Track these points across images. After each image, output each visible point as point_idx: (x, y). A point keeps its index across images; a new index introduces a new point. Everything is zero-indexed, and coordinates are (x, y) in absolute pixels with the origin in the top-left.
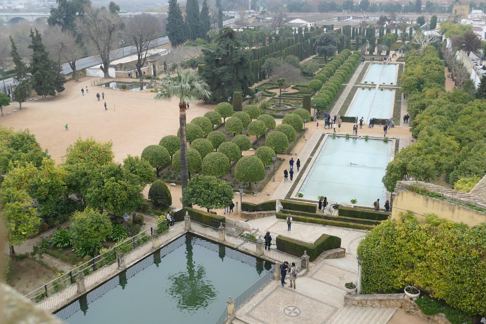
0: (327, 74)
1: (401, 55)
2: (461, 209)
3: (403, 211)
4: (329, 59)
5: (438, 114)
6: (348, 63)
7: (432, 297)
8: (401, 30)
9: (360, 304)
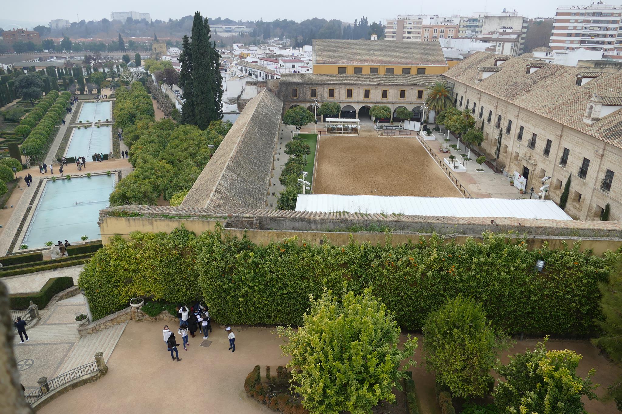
0: (35, 118)
1: (112, 92)
2: (158, 221)
3: (111, 236)
4: (37, 102)
5: (150, 142)
6: (57, 105)
7: (154, 300)
8: (109, 68)
9: (94, 331)
